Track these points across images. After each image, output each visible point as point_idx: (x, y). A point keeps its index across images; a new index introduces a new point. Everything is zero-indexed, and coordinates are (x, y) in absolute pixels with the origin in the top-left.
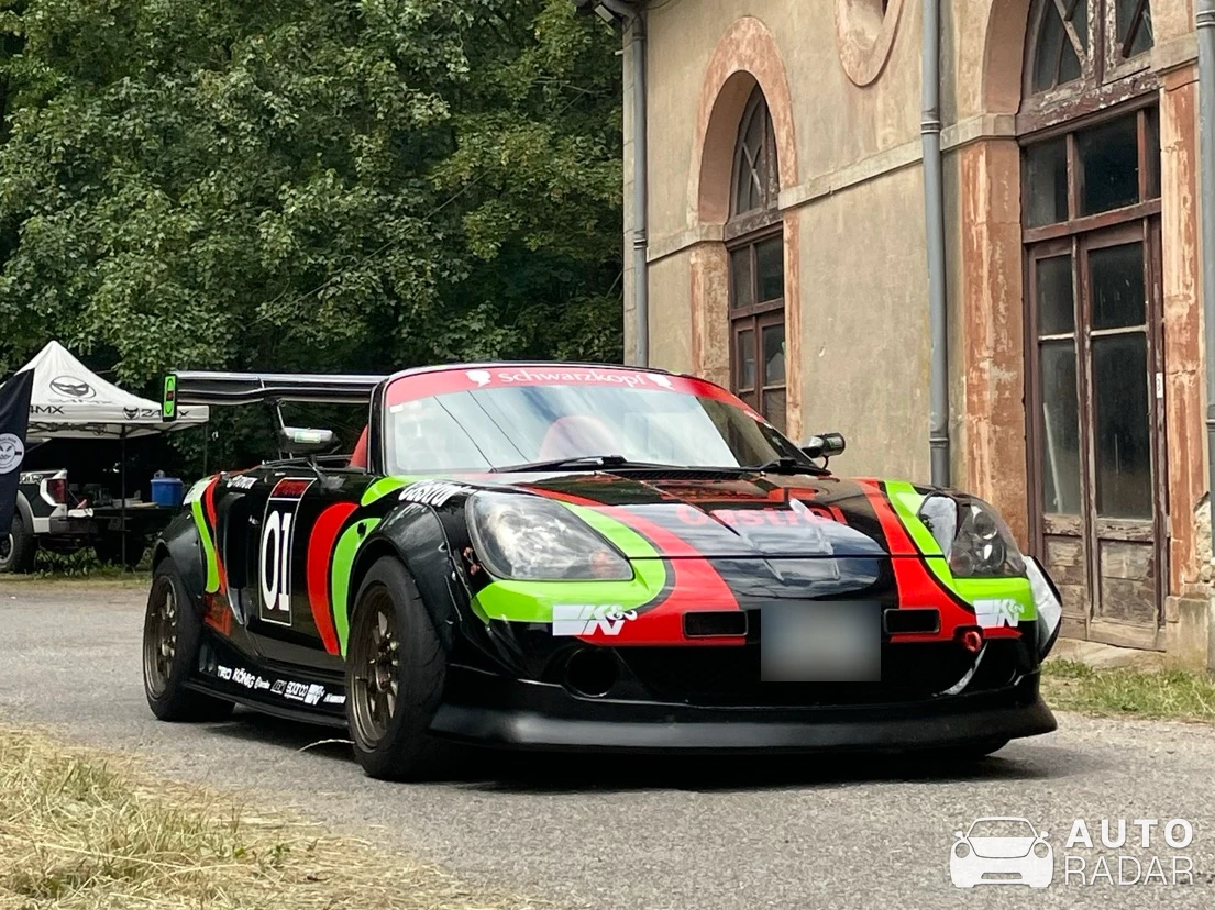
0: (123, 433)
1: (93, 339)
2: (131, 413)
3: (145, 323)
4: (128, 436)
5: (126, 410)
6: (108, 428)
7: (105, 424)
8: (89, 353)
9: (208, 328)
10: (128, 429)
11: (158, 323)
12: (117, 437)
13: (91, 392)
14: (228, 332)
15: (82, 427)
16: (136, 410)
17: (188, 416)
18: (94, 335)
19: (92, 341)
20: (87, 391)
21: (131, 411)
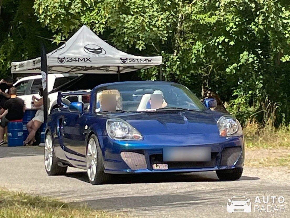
0: (119, 71)
1: (104, 26)
2: (124, 61)
3: (127, 19)
4: (121, 72)
5: (121, 59)
6: (111, 69)
7: (110, 66)
8: (102, 34)
9: (158, 20)
10: (120, 68)
11: (133, 19)
12: (115, 73)
13: (103, 52)
14: (168, 22)
15: (98, 68)
16: (127, 59)
17: (152, 62)
18: (103, 24)
19: (103, 28)
20: (101, 52)
21: (124, 60)
